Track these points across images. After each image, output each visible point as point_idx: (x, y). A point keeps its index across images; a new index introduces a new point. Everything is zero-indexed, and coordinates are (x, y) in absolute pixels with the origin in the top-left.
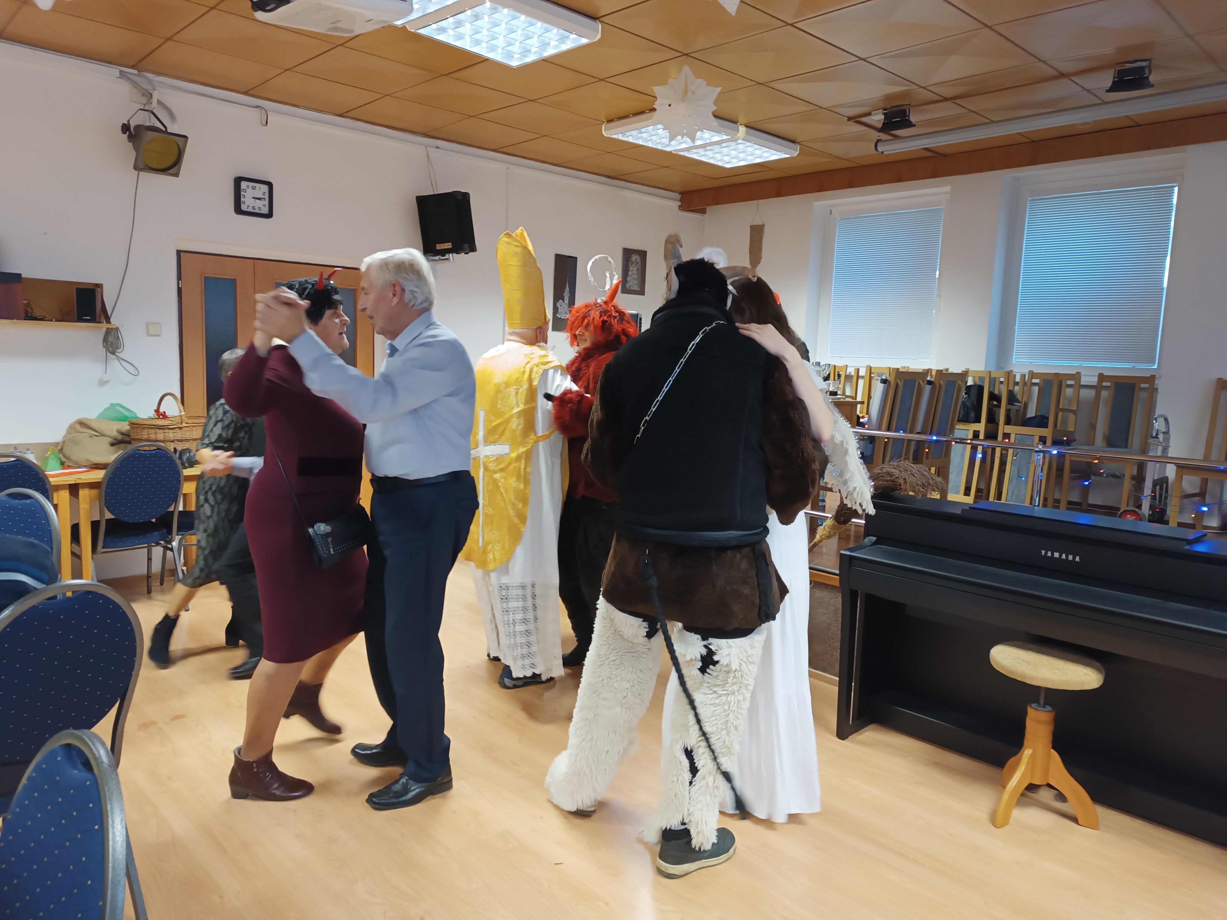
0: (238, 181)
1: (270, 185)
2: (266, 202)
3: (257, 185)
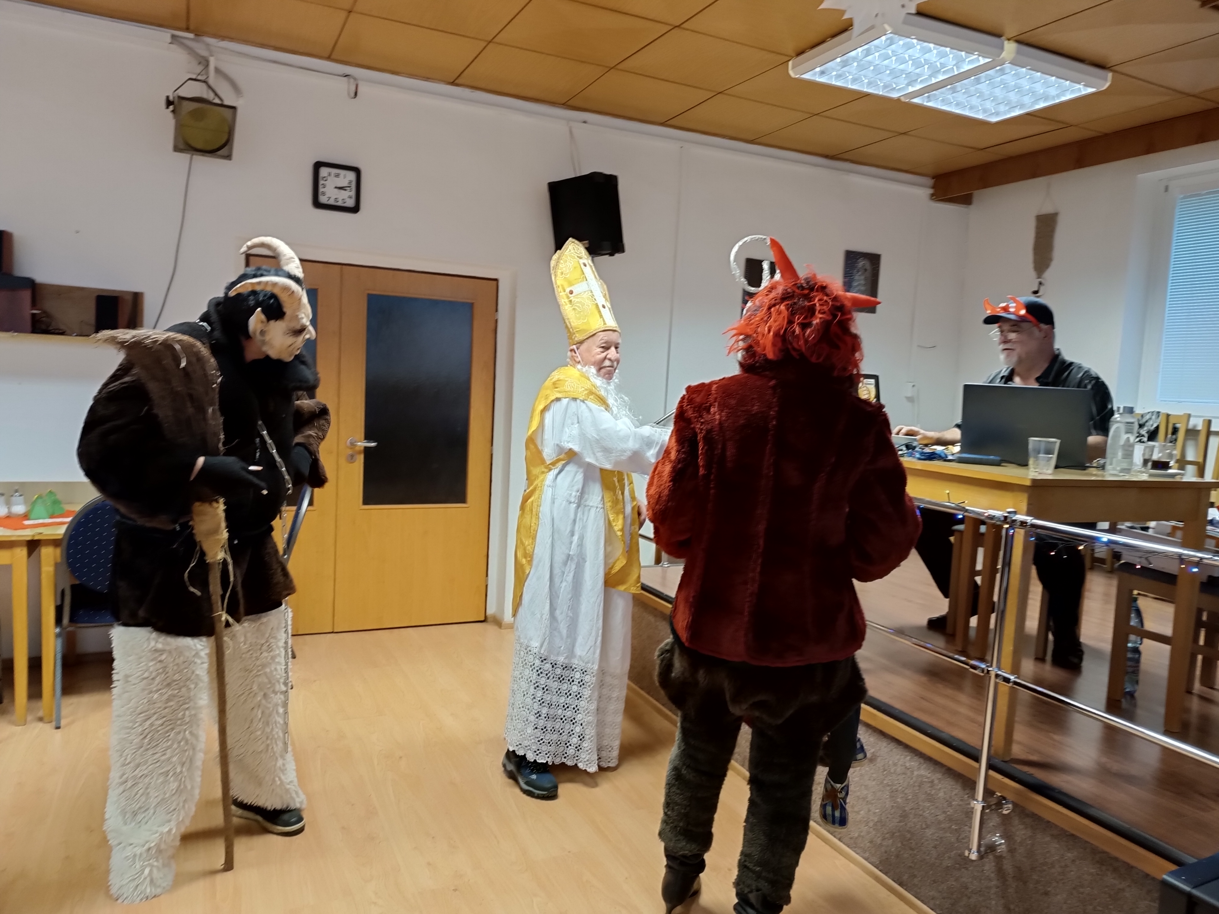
0: (318, 167)
1: (357, 171)
2: (353, 193)
3: (342, 172)
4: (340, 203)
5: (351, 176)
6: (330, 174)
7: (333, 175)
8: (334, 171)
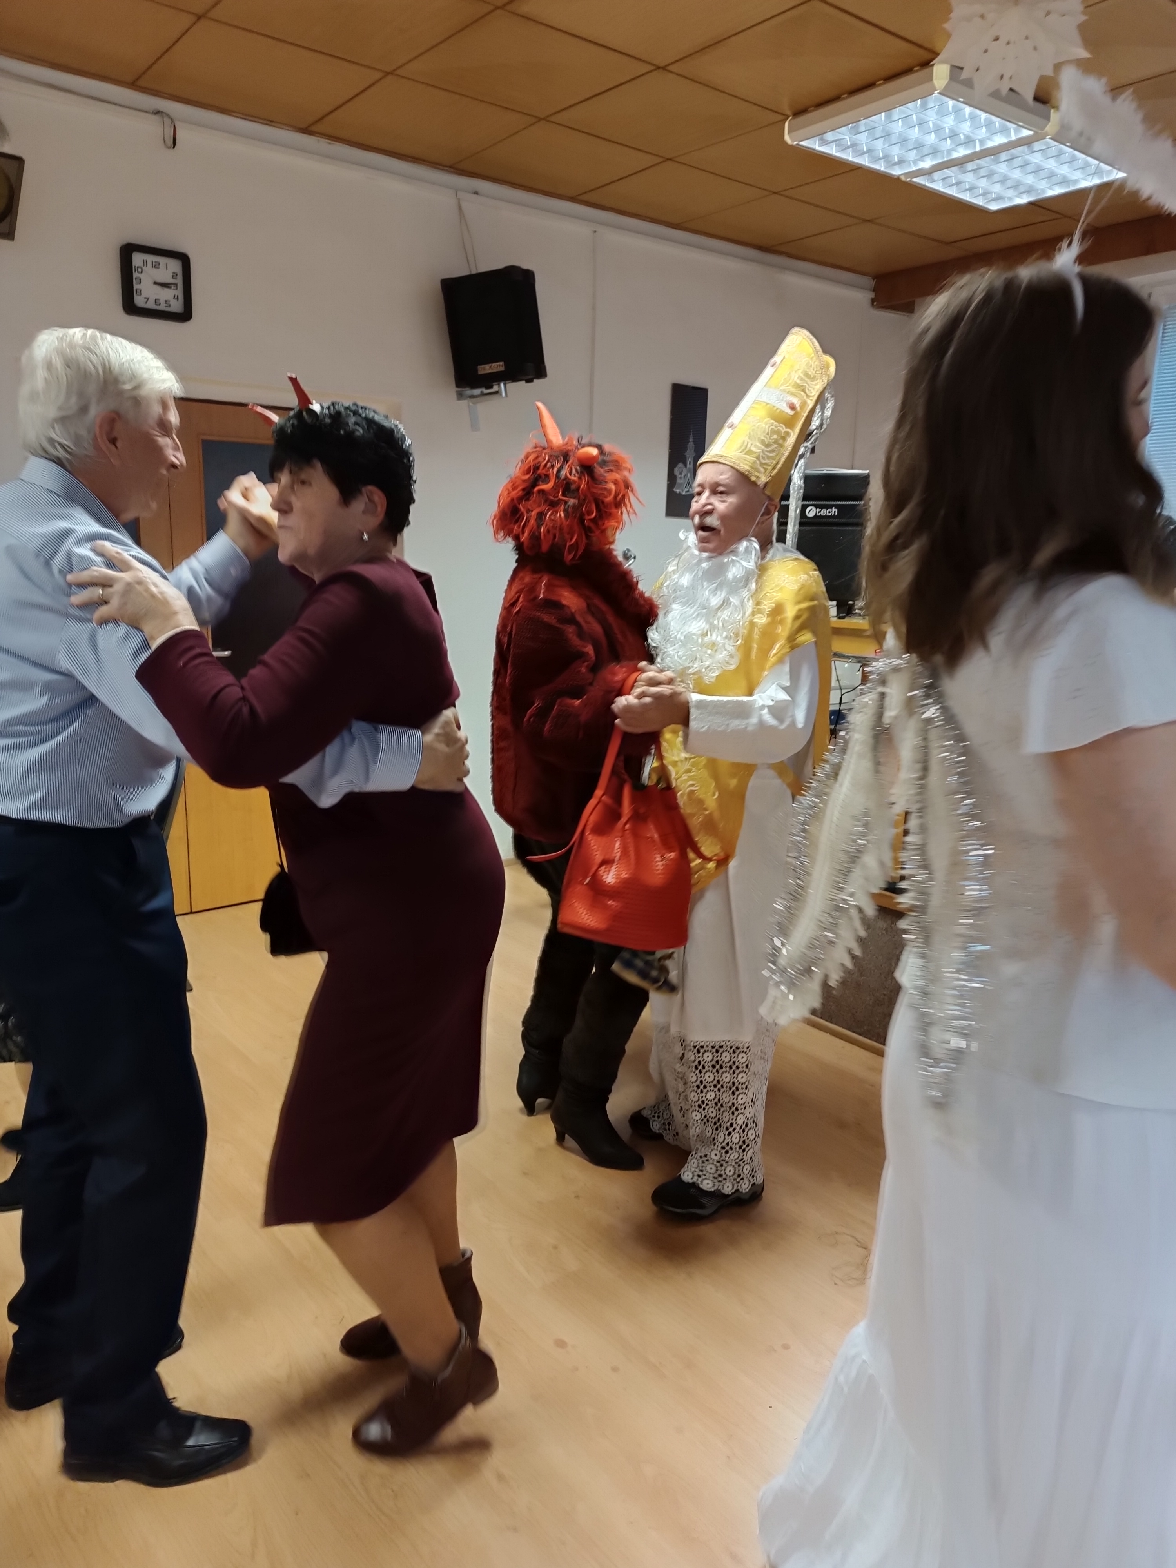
0: (127, 251)
1: (184, 260)
2: (180, 292)
3: (162, 260)
4: (162, 307)
5: (175, 266)
6: (145, 263)
7: (149, 264)
8: (150, 258)
